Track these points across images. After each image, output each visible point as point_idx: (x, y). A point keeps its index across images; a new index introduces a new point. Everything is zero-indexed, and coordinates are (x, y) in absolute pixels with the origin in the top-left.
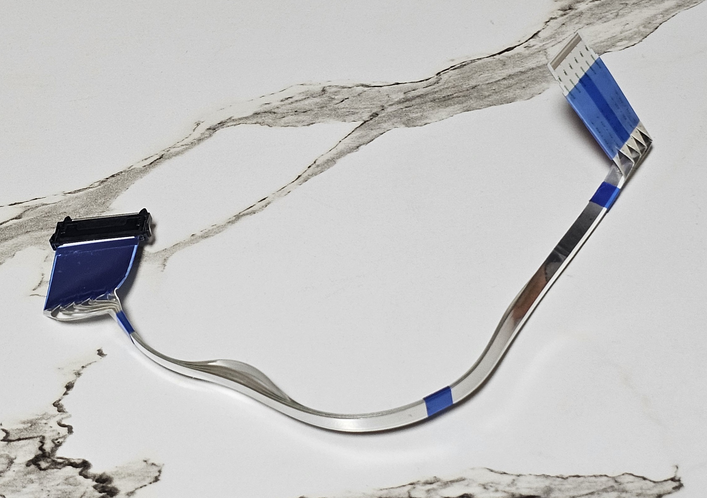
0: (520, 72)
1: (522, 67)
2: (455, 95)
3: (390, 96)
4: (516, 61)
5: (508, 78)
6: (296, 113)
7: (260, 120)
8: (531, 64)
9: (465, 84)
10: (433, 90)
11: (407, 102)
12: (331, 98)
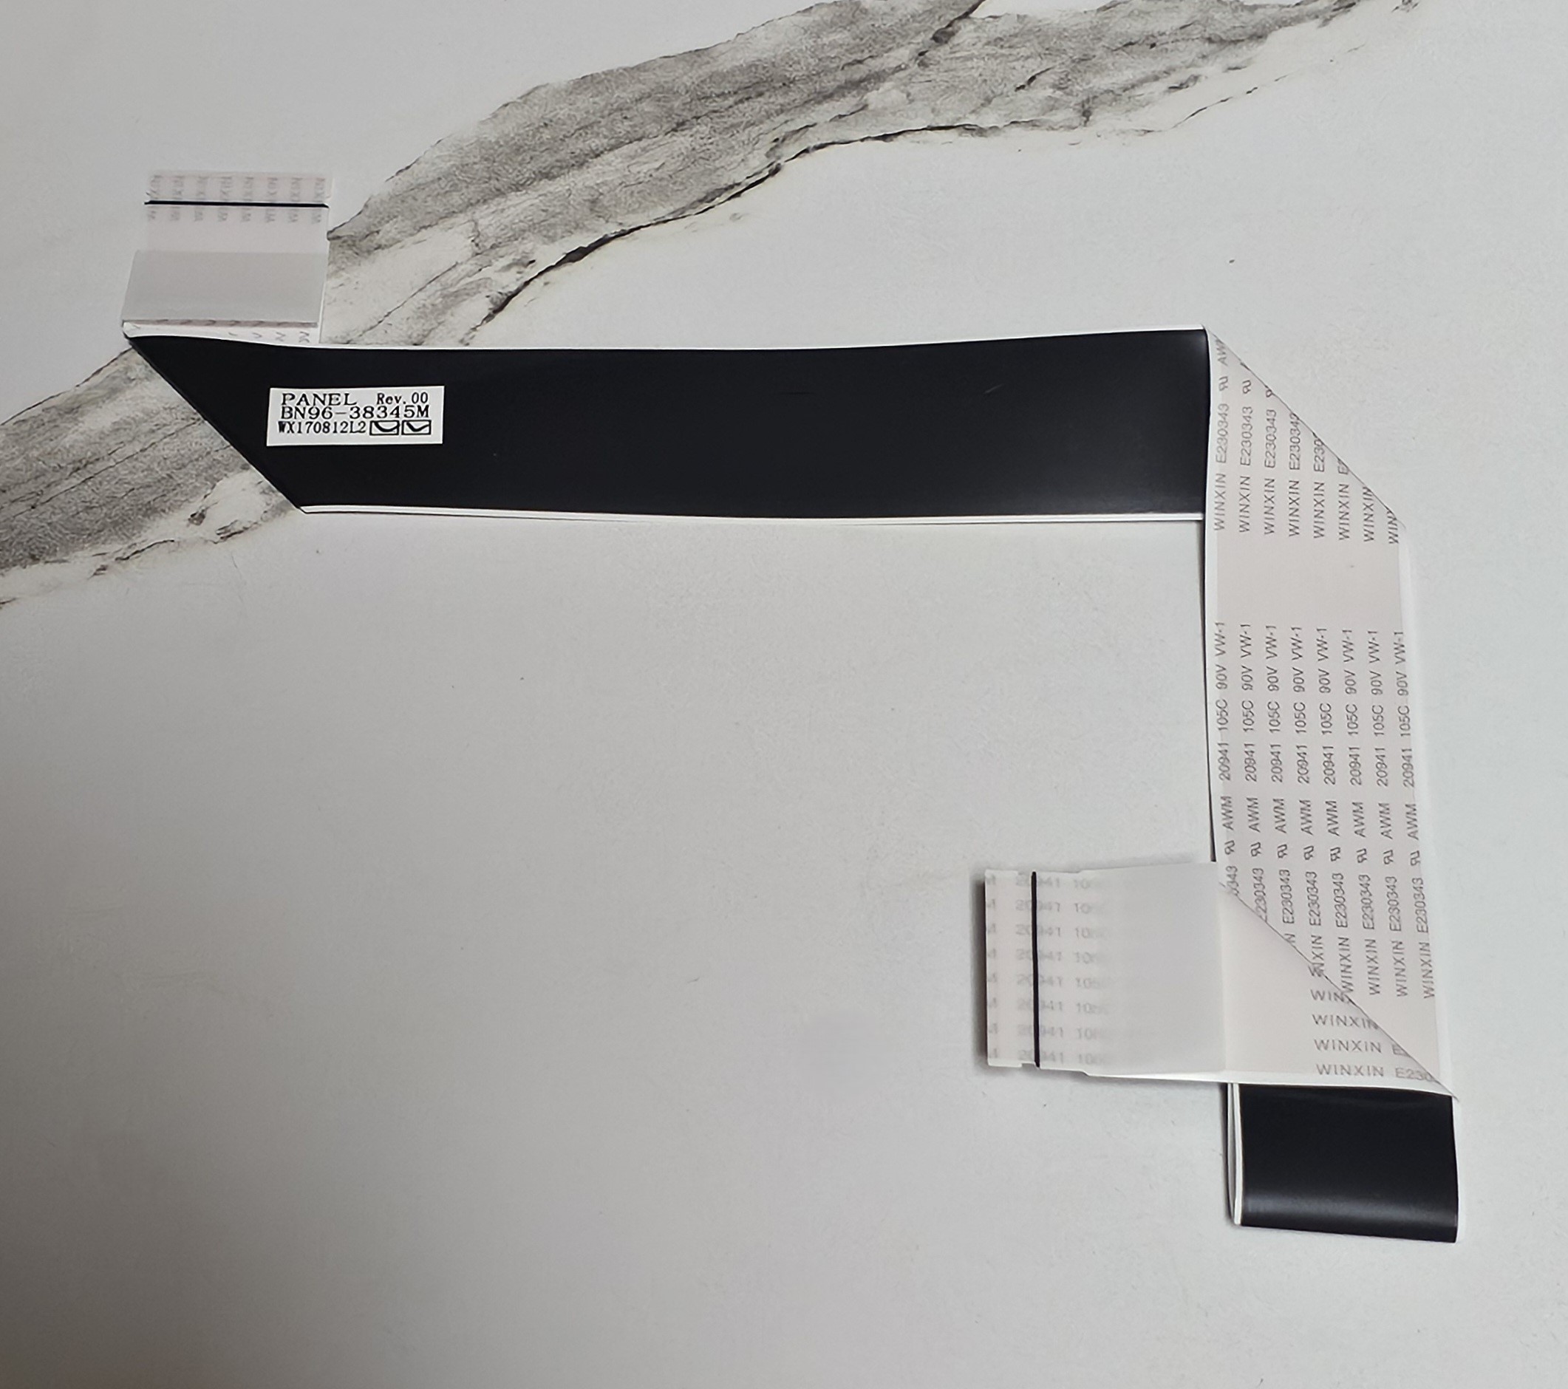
0: (554, 177)
1: (545, 195)
2: (731, 100)
3: (905, 95)
4: (560, 213)
5: (587, 155)
6: (1152, 40)
7: (1245, 16)
8: (520, 205)
9: (702, 138)
10: (788, 118)
11: (857, 77)
12: (1063, 89)
